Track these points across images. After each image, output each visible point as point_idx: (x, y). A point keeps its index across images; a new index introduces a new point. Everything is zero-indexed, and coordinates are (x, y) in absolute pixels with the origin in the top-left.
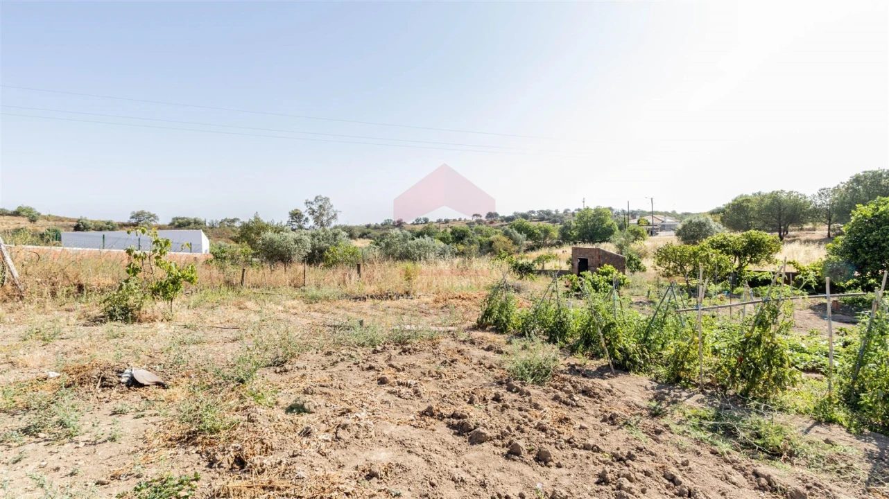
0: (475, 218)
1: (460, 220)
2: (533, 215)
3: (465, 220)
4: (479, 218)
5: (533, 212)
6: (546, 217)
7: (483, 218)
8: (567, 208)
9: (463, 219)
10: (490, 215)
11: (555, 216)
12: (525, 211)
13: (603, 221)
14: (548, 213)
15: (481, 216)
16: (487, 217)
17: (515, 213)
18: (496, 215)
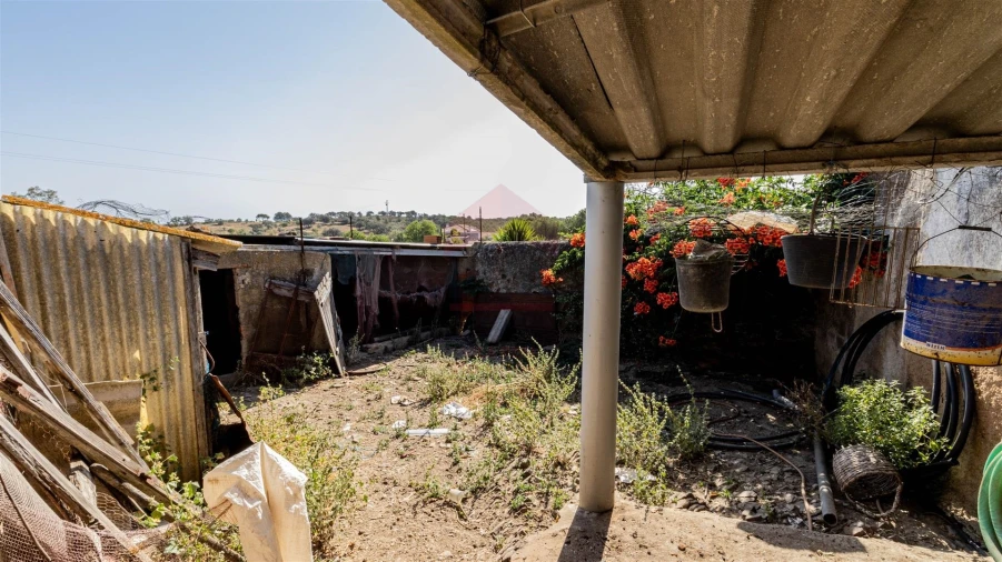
0: (261, 219)
1: (239, 221)
2: (333, 217)
3: (247, 221)
4: (265, 219)
5: (333, 214)
6: (349, 220)
7: (271, 219)
9: (243, 220)
10: (279, 216)
11: (359, 220)
14: (351, 216)
15: (268, 217)
16: (275, 218)
17: (312, 214)
18: (288, 216)
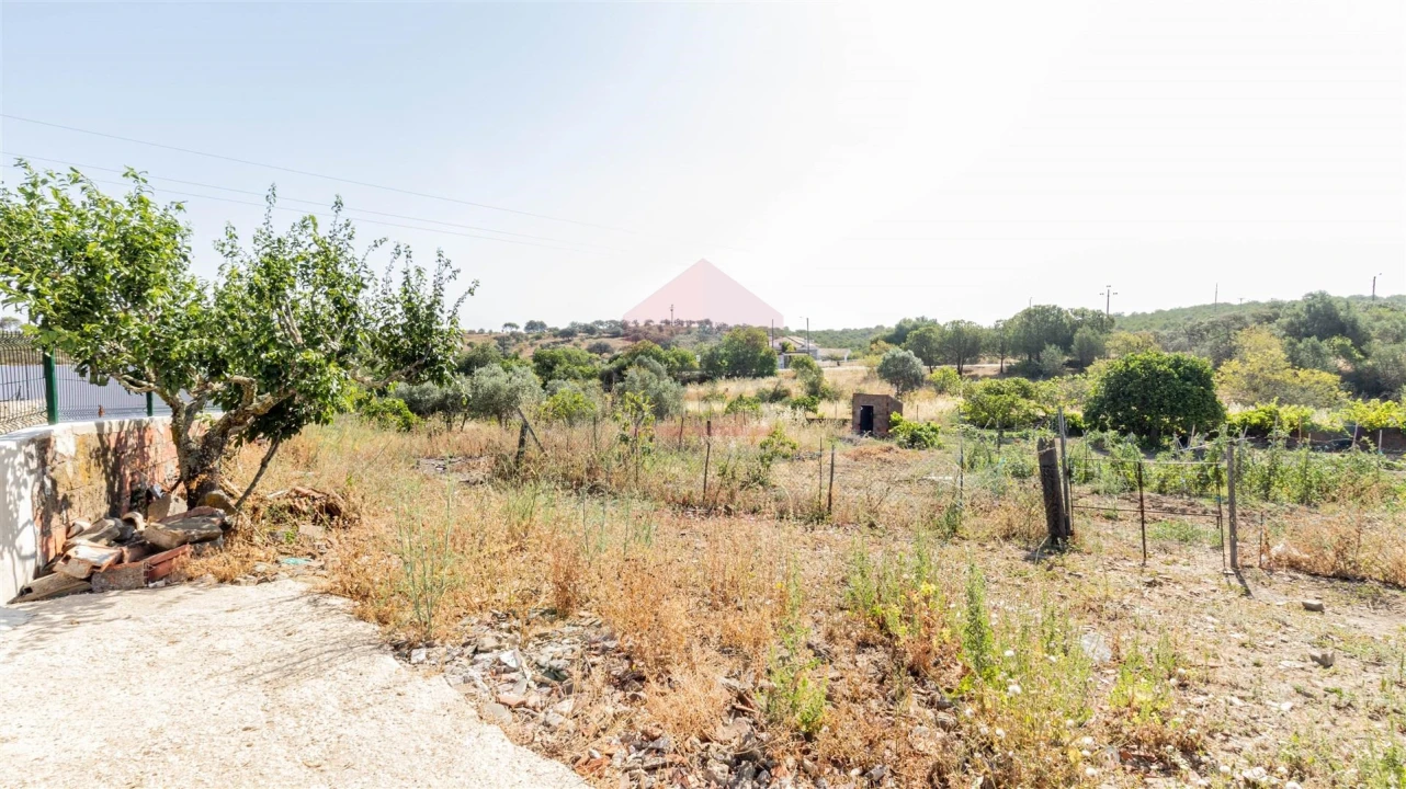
0: (509, 330)
1: (482, 332)
2: (601, 327)
3: (491, 332)
4: (514, 329)
5: (601, 323)
6: (622, 331)
7: (522, 330)
8: (648, 318)
9: (487, 331)
10: (531, 326)
11: (635, 331)
12: (588, 320)
13: (757, 348)
14: (624, 325)
15: (517, 327)
16: (527, 328)
17: (573, 324)
18: (542, 325)
